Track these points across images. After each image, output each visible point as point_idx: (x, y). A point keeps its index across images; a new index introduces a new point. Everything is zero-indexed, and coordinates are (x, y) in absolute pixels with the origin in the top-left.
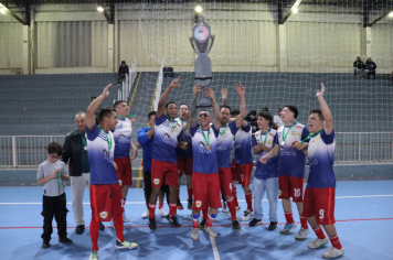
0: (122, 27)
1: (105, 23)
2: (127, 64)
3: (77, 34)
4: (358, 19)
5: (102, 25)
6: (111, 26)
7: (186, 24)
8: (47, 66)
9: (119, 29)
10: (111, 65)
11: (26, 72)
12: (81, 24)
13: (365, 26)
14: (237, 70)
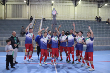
0: (31, 6)
1: (26, 5)
2: (32, 17)
3: (18, 8)
4: (97, 6)
5: (25, 6)
6: (28, 6)
7: (49, 6)
8: (9, 17)
9: (30, 7)
10: (28, 17)
11: (3, 19)
12: (19, 5)
13: (99, 8)
14: (63, 19)
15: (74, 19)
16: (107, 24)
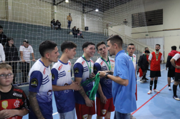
15: (5, 20)
16: (71, 33)
